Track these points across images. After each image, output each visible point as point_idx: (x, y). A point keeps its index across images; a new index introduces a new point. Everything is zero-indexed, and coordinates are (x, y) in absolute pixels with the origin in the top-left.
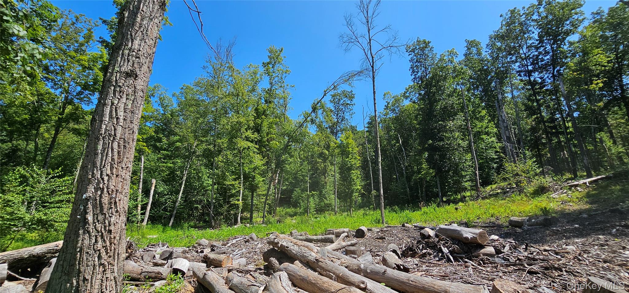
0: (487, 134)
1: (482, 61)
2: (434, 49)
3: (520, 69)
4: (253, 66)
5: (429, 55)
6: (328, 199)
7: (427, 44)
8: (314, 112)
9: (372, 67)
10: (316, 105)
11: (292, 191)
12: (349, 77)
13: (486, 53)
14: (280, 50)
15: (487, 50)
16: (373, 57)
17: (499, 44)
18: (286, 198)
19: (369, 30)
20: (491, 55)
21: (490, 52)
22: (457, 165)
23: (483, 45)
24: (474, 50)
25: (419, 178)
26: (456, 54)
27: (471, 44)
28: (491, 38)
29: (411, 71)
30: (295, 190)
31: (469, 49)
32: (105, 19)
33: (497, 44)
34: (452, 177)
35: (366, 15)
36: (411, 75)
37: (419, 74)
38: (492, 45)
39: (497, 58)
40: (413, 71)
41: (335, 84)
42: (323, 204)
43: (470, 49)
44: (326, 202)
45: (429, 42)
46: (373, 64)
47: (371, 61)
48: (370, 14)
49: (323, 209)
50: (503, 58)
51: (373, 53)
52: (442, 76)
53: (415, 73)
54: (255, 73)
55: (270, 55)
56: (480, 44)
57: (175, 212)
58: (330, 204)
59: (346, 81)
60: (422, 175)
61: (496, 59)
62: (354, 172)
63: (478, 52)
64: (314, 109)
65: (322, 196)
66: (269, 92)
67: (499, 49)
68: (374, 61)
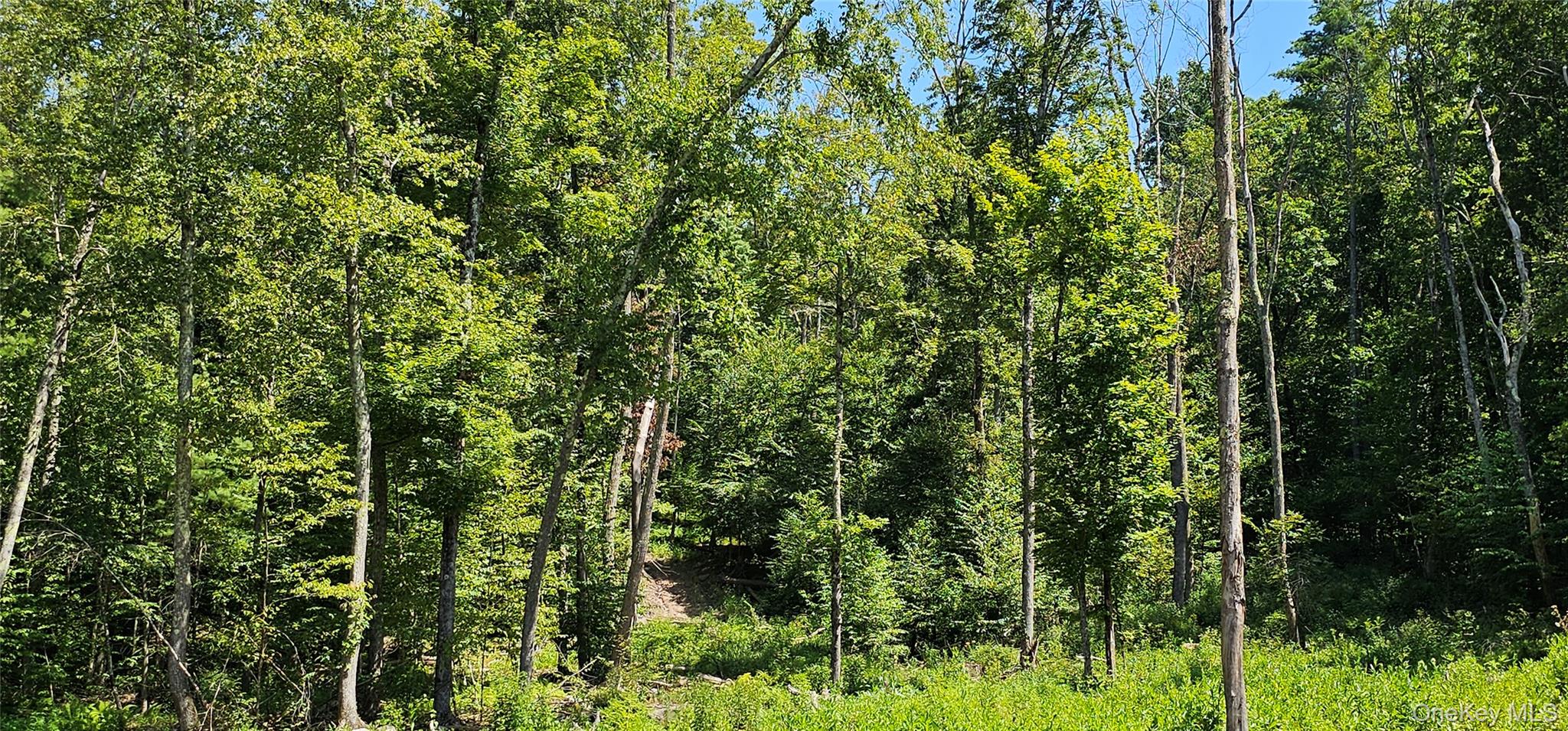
6: (988, 562)
11: (772, 511)
18: (746, 552)
30: (795, 504)
42: (952, 592)
44: (974, 579)
49: (957, 630)
58: (1001, 597)
62: (1132, 388)
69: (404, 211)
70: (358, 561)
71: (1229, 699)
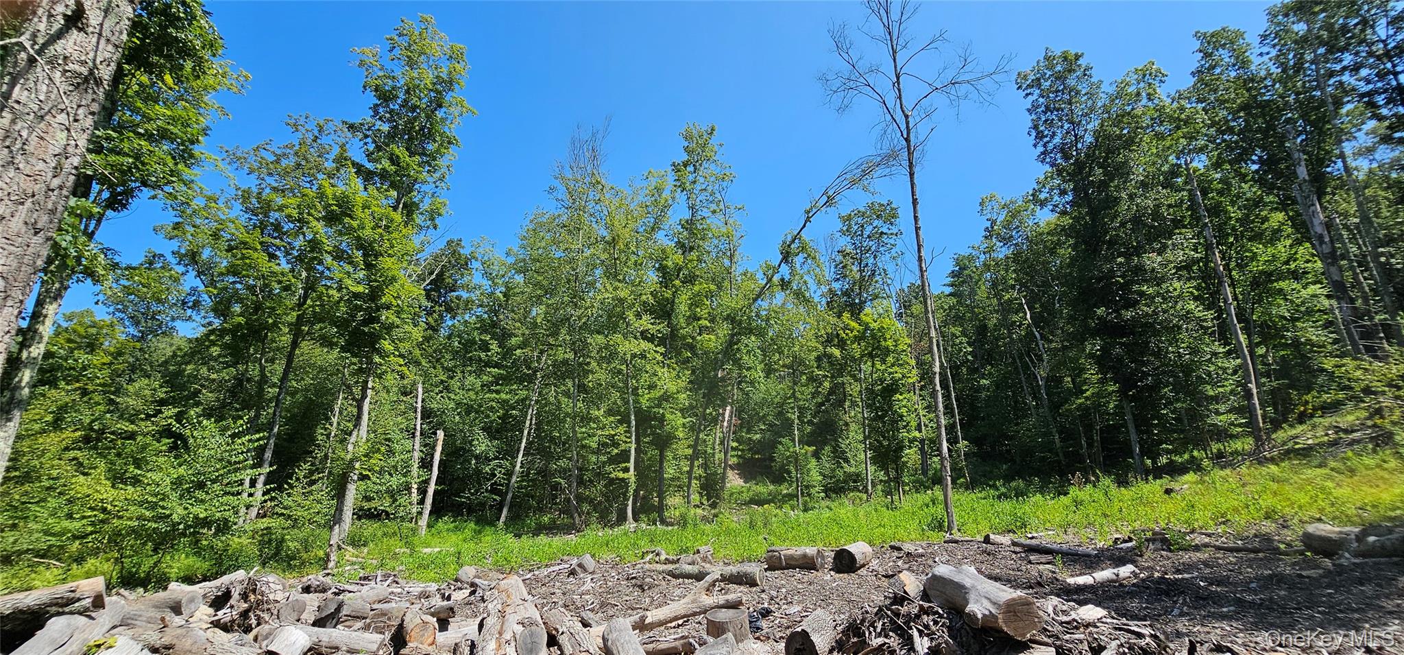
0: (1296, 275)
1: (1252, 80)
2: (1093, 72)
3: (1371, 86)
4: (656, 175)
5: (1079, 88)
6: (852, 462)
7: (1071, 62)
8: (787, 262)
9: (907, 140)
10: (789, 246)
11: (773, 445)
12: (863, 171)
13: (1261, 60)
14: (709, 131)
15: (1265, 49)
16: (907, 117)
17: (1301, 28)
18: (764, 460)
19: (894, 52)
20: (1279, 60)
21: (1274, 53)
22: (1188, 369)
23: (1252, 38)
24: (1225, 55)
25: (1079, 407)
26: (1160, 76)
27: (1211, 43)
28: (1272, 14)
29: (1034, 134)
30: (780, 443)
31: (1207, 55)
32: (351, 121)
33: (1296, 28)
34: (1170, 403)
35: (885, 20)
36: (1035, 146)
37: (1057, 140)
38: (1276, 34)
39: (1299, 67)
40: (1040, 136)
41: (830, 193)
42: (840, 474)
43: (1211, 55)
44: (848, 469)
45: (1077, 57)
46: (908, 134)
47: (903, 127)
48: (895, 15)
49: (843, 487)
50: (1317, 64)
51: (908, 105)
52: (1120, 137)
53: (1045, 140)
54: (659, 190)
55: (686, 144)
56: (1240, 35)
57: (510, 495)
58: (858, 475)
59: (853, 182)
60: (1087, 399)
61: (1294, 70)
62: (901, 397)
63: (1237, 58)
64: (786, 257)
65: (840, 456)
66: (689, 225)
67: (1303, 42)
68: (911, 126)
69: (645, 345)
70: (631, 465)
71: (948, 513)
